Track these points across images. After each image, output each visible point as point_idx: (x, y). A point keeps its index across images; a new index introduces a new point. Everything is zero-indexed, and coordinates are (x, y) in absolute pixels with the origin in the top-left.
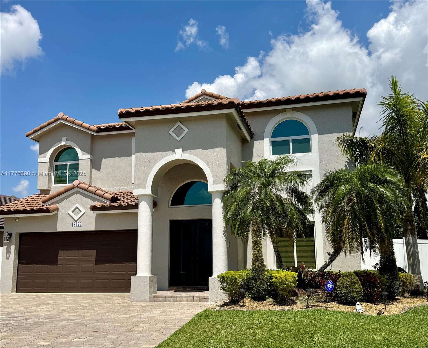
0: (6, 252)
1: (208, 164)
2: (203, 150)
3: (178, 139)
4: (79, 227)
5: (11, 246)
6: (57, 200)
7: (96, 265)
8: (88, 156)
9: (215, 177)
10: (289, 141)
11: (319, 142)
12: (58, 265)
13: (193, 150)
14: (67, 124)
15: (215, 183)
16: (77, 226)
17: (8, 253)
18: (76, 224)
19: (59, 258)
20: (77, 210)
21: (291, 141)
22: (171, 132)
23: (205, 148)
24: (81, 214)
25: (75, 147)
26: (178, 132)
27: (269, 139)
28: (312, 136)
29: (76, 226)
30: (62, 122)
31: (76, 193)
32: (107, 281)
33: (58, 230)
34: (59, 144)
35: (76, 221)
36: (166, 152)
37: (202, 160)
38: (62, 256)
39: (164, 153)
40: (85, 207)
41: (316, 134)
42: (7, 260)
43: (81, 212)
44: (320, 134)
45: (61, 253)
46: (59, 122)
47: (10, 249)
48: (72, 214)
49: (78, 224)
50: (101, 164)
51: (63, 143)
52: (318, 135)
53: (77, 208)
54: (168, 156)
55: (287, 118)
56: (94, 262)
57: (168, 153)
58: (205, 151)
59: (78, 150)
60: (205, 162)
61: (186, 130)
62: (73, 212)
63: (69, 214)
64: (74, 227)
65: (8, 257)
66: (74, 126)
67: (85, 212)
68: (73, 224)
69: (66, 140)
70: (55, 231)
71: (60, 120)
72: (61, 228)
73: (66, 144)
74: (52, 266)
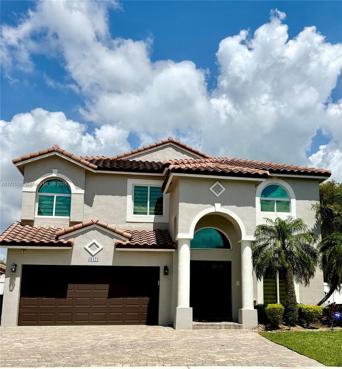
0: (9, 284)
1: (242, 219)
2: (237, 206)
3: (218, 195)
4: (96, 262)
5: (16, 278)
6: (73, 234)
7: (109, 299)
8: (83, 192)
9: (247, 229)
10: (274, 201)
11: (296, 206)
12: (67, 299)
13: (229, 206)
14: (63, 157)
15: (247, 234)
16: (94, 261)
17: (11, 285)
18: (92, 258)
19: (68, 291)
20: (94, 245)
21: (275, 201)
22: (211, 189)
23: (239, 205)
24: (99, 250)
25: (68, 181)
26: (218, 189)
27: (259, 198)
28: (291, 200)
29: (92, 260)
30: (57, 154)
31: (94, 229)
32: (121, 314)
33: (72, 264)
34: (49, 175)
35: (93, 256)
36: (207, 205)
37: (237, 214)
38: (73, 289)
39: (204, 205)
40: (103, 244)
41: (294, 199)
42: (11, 292)
43: (98, 247)
44: (297, 199)
45: (70, 286)
46: (53, 154)
47: (14, 281)
48: (89, 249)
49: (94, 259)
50: (93, 200)
51: (54, 175)
52: (296, 200)
53: (94, 243)
54: (208, 209)
55: (273, 183)
56: (107, 296)
57: (208, 205)
58: (239, 207)
59: (71, 185)
60: (239, 216)
61: (224, 189)
62: (89, 247)
63: (85, 249)
64: (91, 261)
65: (11, 289)
66: (71, 161)
67: (103, 248)
68: (90, 259)
69: (58, 173)
70: (70, 265)
71: (55, 152)
72: (75, 262)
73: (57, 176)
74: (60, 299)
